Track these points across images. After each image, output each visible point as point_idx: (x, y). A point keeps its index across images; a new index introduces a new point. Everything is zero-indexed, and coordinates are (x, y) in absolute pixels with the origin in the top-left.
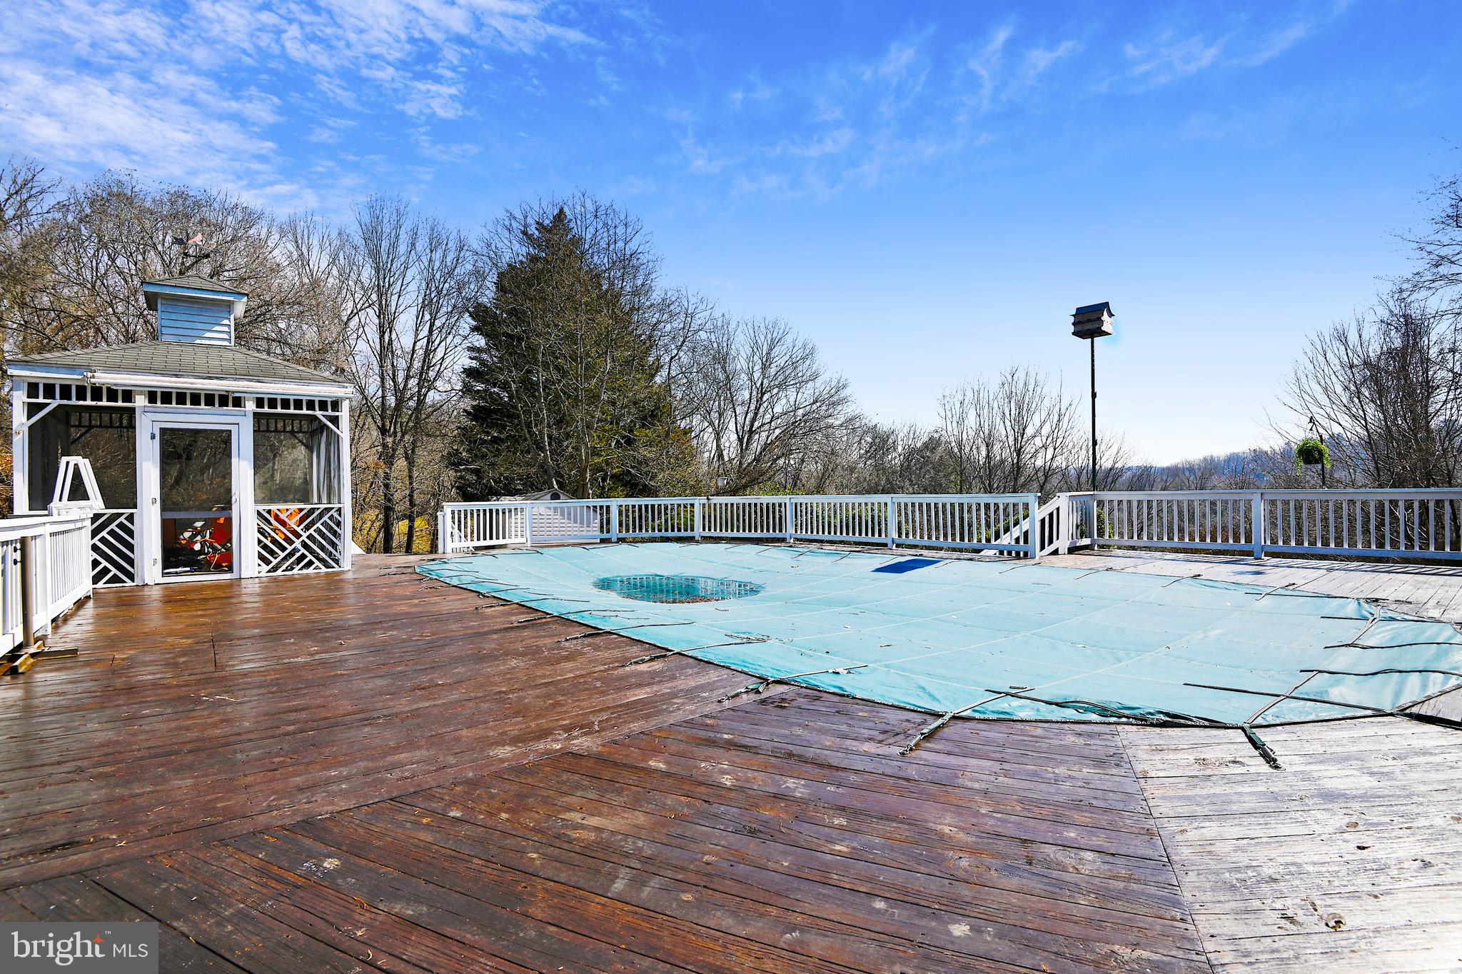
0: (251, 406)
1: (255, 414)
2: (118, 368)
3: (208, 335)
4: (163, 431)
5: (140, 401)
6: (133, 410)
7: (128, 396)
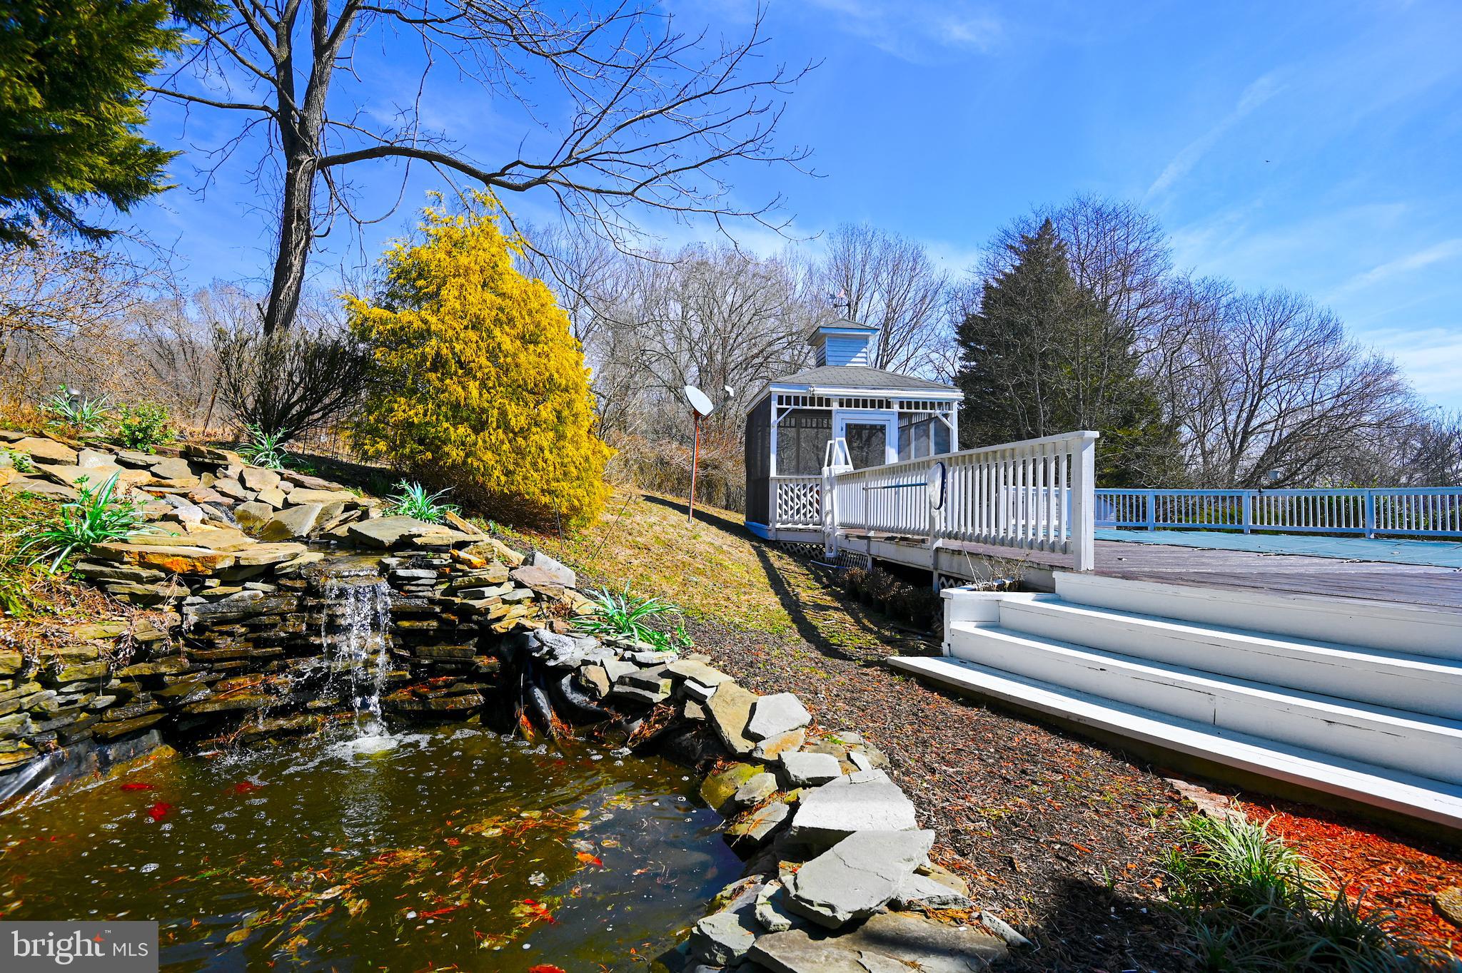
0: (896, 408)
1: (900, 414)
2: (824, 385)
3: (854, 360)
4: (848, 426)
5: (835, 406)
6: (831, 411)
7: (828, 402)
